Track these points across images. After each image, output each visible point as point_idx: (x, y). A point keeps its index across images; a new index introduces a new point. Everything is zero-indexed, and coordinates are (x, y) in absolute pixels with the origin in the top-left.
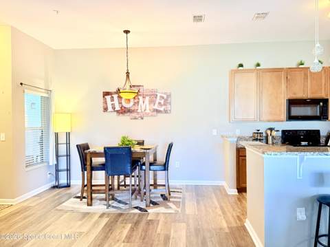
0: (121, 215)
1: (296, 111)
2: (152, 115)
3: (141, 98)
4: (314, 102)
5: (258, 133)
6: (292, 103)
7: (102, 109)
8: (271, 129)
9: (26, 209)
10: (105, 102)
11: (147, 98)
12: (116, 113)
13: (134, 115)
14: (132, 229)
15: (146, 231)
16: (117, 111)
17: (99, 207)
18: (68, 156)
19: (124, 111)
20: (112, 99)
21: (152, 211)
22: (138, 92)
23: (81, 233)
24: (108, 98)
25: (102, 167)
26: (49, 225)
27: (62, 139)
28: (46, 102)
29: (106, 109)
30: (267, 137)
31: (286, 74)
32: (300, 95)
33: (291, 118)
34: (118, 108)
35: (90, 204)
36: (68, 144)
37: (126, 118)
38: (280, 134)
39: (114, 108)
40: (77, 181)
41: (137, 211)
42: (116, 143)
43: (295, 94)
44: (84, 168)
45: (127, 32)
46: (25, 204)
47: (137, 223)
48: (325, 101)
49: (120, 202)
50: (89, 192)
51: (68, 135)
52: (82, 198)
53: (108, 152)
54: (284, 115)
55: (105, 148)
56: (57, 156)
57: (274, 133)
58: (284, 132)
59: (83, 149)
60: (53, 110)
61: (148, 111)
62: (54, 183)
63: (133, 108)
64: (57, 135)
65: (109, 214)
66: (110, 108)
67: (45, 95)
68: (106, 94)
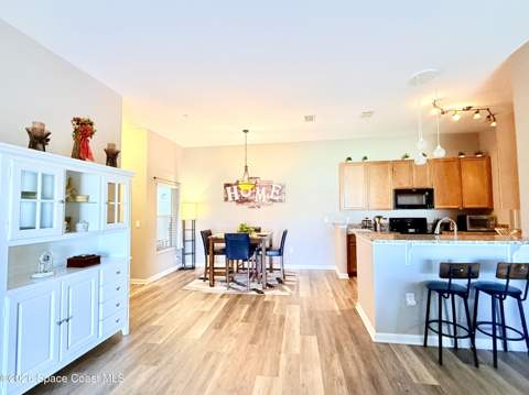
0: (239, 296)
1: (403, 200)
2: (268, 205)
3: (258, 189)
4: (420, 192)
5: (367, 220)
6: (398, 192)
7: (223, 199)
8: (379, 217)
9: (157, 288)
10: (226, 193)
11: (264, 189)
12: (234, 203)
13: (252, 204)
14: (250, 310)
15: (263, 312)
16: (237, 201)
17: (220, 288)
18: (193, 241)
19: (242, 201)
20: (232, 190)
21: (268, 293)
22: (255, 184)
23: (203, 312)
24: (229, 189)
25: (223, 252)
26: (175, 304)
27: (189, 226)
28: (176, 193)
29: (226, 199)
30: (375, 225)
31: (393, 166)
32: (406, 185)
33: (398, 206)
34: (237, 198)
35: (212, 285)
36: (193, 230)
37: (245, 206)
38: (388, 221)
39: (233, 198)
40: (201, 263)
41: (254, 293)
42: (235, 230)
43: (400, 184)
44: (207, 253)
45: (246, 131)
46: (156, 284)
47: (254, 304)
48: (431, 191)
49: (239, 284)
50: (211, 274)
51: (193, 222)
52: (205, 279)
53: (229, 238)
54: (391, 204)
55: (226, 235)
56: (184, 241)
57: (382, 221)
58: (391, 220)
59: (206, 235)
60: (181, 200)
61: (264, 201)
62: (181, 265)
63: (250, 198)
64: (184, 222)
65: (229, 295)
66: (230, 199)
67: (174, 187)
68: (227, 185)
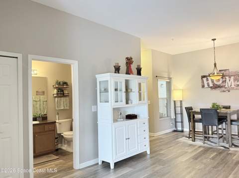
0: (211, 148)
2: (236, 89)
3: (227, 78)
7: (201, 86)
10: (203, 82)
11: (232, 78)
12: (210, 89)
13: (223, 89)
14: (217, 155)
15: (225, 157)
16: (211, 87)
17: (199, 143)
18: (182, 114)
19: (216, 87)
20: (207, 80)
21: (233, 149)
22: (224, 74)
24: (205, 79)
25: (200, 121)
27: (178, 104)
28: (169, 84)
29: (203, 86)
34: (211, 85)
35: (194, 141)
36: (181, 107)
37: (217, 91)
39: (208, 85)
40: (187, 129)
41: (222, 148)
42: (209, 106)
44: (190, 121)
45: (214, 40)
47: (220, 153)
49: (212, 142)
50: (193, 133)
51: (181, 102)
52: (189, 138)
55: (200, 109)
56: (175, 114)
59: (189, 110)
60: (172, 88)
61: (233, 86)
62: (174, 129)
63: (222, 85)
64: (175, 102)
65: (204, 147)
66: (206, 86)
67: (168, 81)
68: (203, 77)
